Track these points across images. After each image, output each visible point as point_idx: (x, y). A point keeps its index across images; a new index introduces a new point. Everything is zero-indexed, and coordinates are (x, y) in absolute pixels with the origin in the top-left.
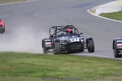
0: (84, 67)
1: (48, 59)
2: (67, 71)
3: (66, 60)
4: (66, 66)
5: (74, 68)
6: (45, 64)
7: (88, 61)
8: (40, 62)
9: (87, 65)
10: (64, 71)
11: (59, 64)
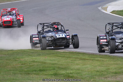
0: (96, 65)
1: (59, 57)
2: (79, 69)
3: (78, 58)
4: (77, 64)
5: (86, 66)
6: (56, 62)
7: (100, 59)
8: (51, 60)
9: (99, 63)
10: (75, 70)
11: (70, 62)
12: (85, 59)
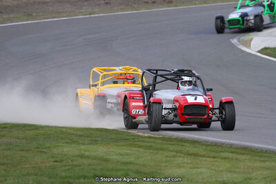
0: (221, 169)
1: (139, 149)
3: (180, 152)
4: (179, 166)
5: (199, 170)
6: (132, 159)
7: (230, 155)
8: (121, 155)
9: (228, 165)
11: (164, 160)
12: (196, 155)
